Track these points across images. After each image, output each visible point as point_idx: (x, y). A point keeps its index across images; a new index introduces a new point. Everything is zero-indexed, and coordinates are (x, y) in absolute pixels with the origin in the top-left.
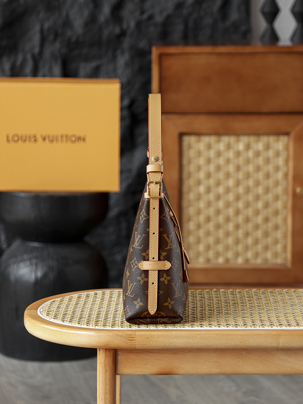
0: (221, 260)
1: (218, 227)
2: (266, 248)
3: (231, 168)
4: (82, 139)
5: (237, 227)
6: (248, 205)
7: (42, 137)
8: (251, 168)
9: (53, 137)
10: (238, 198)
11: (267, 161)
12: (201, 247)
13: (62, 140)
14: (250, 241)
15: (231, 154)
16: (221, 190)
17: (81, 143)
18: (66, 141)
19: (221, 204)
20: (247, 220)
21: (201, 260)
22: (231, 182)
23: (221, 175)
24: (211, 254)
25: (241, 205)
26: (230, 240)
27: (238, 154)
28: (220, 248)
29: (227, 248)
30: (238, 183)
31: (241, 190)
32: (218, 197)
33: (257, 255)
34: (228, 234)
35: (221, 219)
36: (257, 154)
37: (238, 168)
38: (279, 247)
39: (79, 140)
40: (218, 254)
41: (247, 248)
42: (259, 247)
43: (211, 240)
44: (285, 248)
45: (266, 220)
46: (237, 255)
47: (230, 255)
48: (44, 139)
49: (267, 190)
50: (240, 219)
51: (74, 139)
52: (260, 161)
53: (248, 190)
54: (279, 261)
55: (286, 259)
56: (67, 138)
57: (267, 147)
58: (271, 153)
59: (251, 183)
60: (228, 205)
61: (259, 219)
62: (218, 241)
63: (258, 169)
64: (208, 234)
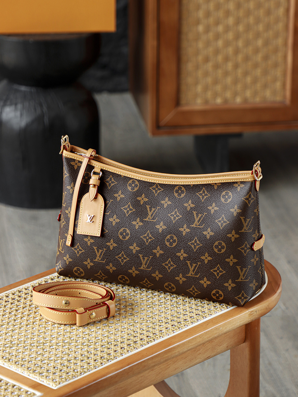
0: (219, 101)
1: (216, 67)
2: (265, 86)
3: (231, 6)
5: (236, 66)
6: (247, 43)
8: (252, 5)
10: (237, 37)
12: (199, 88)
14: (249, 79)
16: (220, 28)
19: (220, 43)
20: (247, 59)
21: (199, 101)
22: (231, 21)
23: (221, 14)
24: (209, 94)
25: (240, 43)
26: (229, 80)
28: (219, 88)
29: (225, 88)
30: (238, 22)
31: (241, 28)
32: (217, 37)
33: (255, 93)
34: (226, 74)
35: (220, 58)
37: (239, 6)
38: (278, 85)
40: (216, 95)
41: (245, 87)
42: (259, 86)
43: (209, 80)
44: (284, 85)
45: (266, 58)
46: (235, 94)
47: (228, 95)
49: (268, 27)
50: (240, 57)
53: (248, 28)
54: (278, 98)
55: (285, 97)
59: (251, 20)
60: (227, 44)
61: (259, 57)
62: (216, 82)
63: (259, 6)
64: (206, 74)
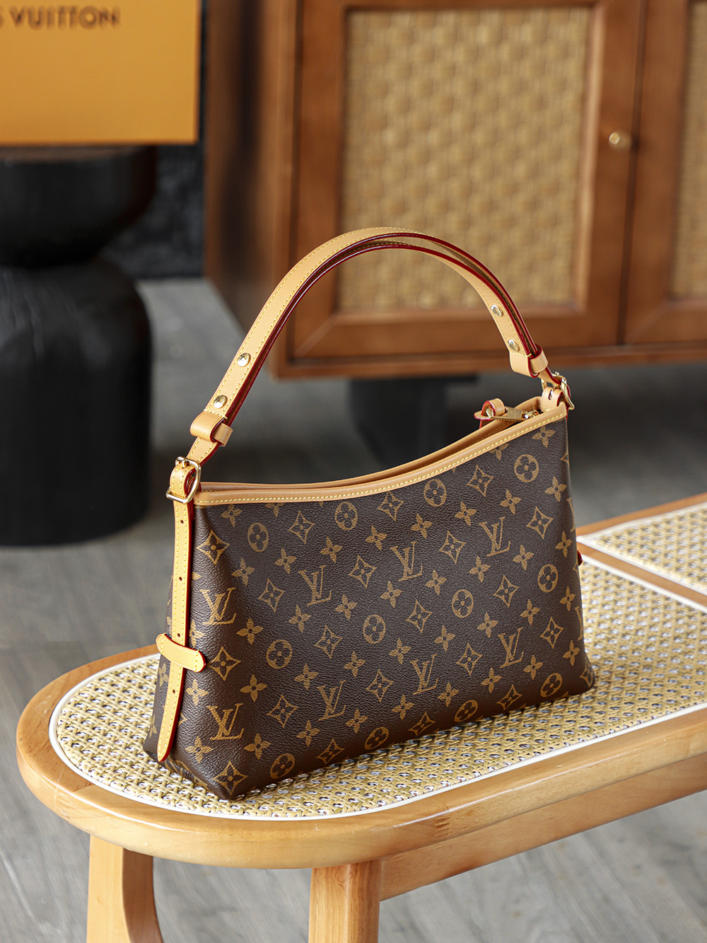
0: (427, 300)
1: (425, 223)
2: (530, 268)
3: (459, 87)
4: (110, 18)
5: (467, 223)
6: (493, 172)
7: (12, 14)
8: (504, 86)
9: (40, 13)
10: (471, 158)
11: (542, 68)
12: (384, 273)
13: (61, 22)
14: (495, 253)
15: (460, 56)
16: (434, 137)
17: (108, 26)
18: (72, 22)
20: (491, 207)
21: (383, 301)
22: (457, 121)
23: (436, 105)
24: (406, 286)
25: (477, 172)
27: (476, 53)
28: (429, 271)
30: (474, 123)
31: (479, 137)
32: (426, 156)
35: (431, 205)
36: (520, 53)
37: (475, 87)
38: (560, 265)
39: (104, 20)
40: (420, 287)
42: (516, 267)
44: (572, 267)
45: (533, 205)
46: (464, 287)
47: (448, 287)
48: (18, 19)
49: (539, 136)
50: (476, 203)
51: (89, 17)
52: (526, 69)
53: (495, 138)
54: (559, 296)
55: (573, 292)
56: (74, 15)
57: (543, 38)
58: (551, 50)
59: (503, 119)
60: (448, 172)
61: (517, 204)
63: (520, 87)
